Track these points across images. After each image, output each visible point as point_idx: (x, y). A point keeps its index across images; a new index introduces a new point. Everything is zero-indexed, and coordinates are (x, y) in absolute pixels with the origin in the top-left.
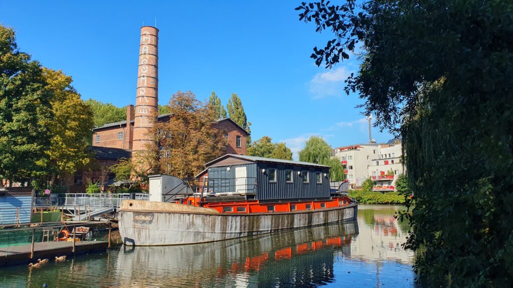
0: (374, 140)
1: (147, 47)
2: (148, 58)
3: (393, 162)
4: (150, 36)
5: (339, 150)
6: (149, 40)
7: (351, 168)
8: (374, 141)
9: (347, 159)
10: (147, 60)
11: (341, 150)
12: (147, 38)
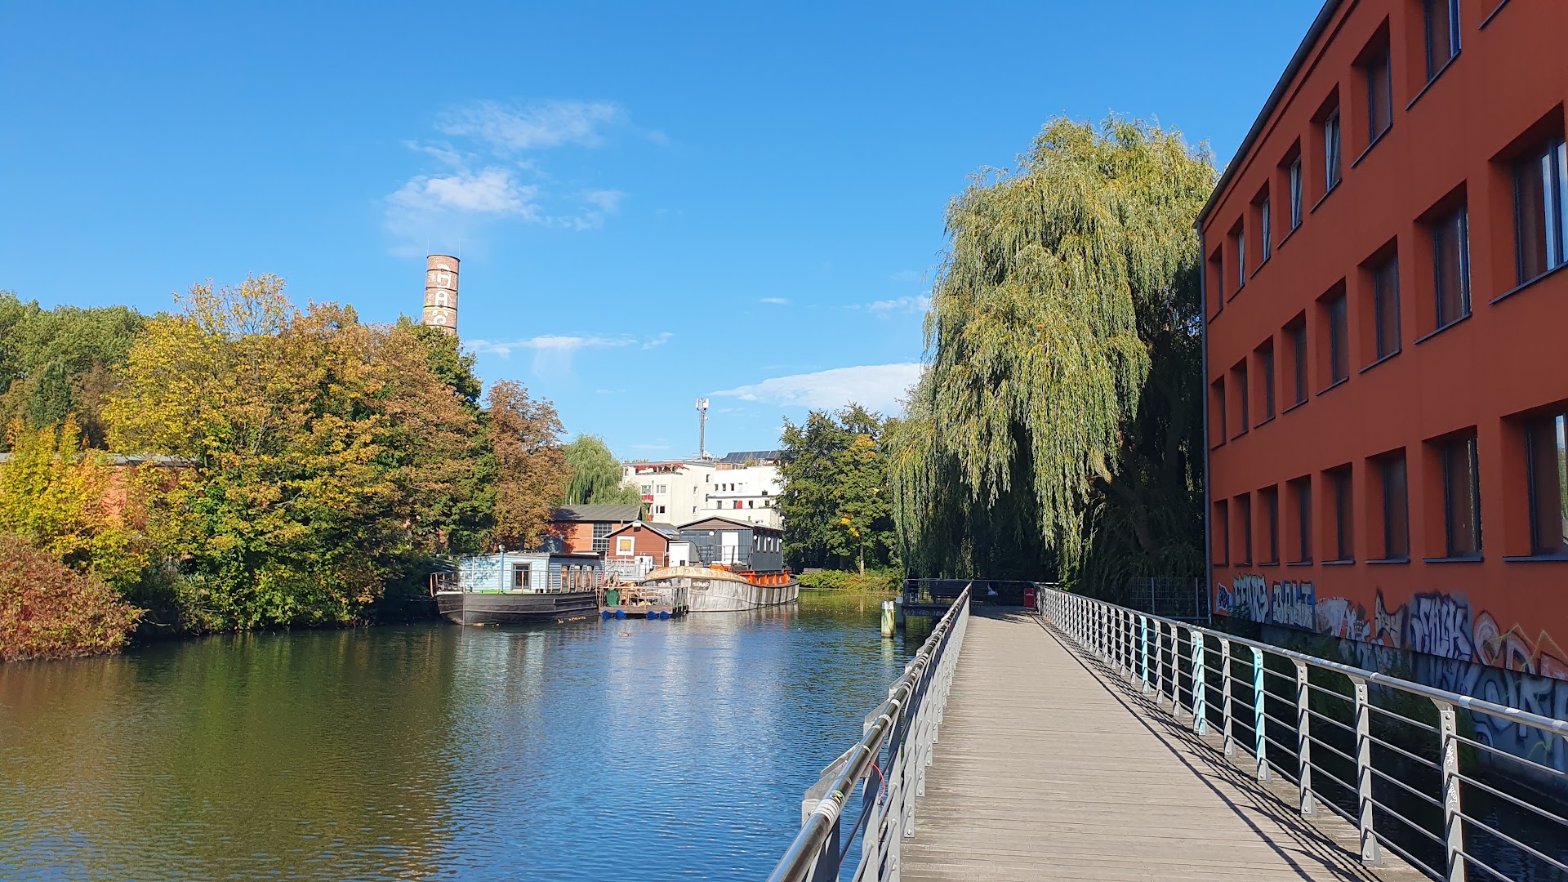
0: (707, 454)
1: (446, 294)
2: (446, 313)
3: (751, 503)
4: (450, 274)
5: (632, 470)
6: (449, 282)
7: (662, 510)
8: (709, 455)
9: (654, 492)
10: (444, 318)
11: (637, 471)
12: (445, 277)
